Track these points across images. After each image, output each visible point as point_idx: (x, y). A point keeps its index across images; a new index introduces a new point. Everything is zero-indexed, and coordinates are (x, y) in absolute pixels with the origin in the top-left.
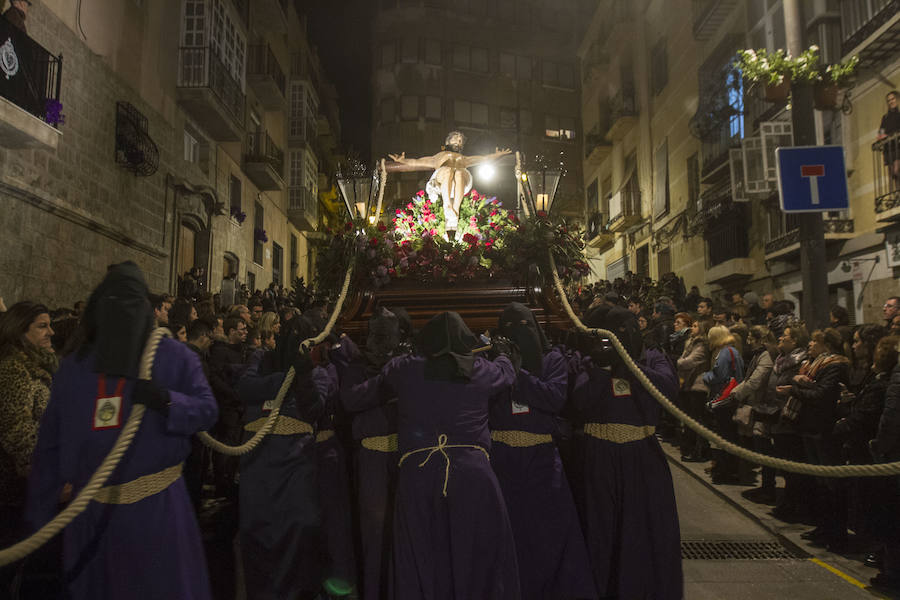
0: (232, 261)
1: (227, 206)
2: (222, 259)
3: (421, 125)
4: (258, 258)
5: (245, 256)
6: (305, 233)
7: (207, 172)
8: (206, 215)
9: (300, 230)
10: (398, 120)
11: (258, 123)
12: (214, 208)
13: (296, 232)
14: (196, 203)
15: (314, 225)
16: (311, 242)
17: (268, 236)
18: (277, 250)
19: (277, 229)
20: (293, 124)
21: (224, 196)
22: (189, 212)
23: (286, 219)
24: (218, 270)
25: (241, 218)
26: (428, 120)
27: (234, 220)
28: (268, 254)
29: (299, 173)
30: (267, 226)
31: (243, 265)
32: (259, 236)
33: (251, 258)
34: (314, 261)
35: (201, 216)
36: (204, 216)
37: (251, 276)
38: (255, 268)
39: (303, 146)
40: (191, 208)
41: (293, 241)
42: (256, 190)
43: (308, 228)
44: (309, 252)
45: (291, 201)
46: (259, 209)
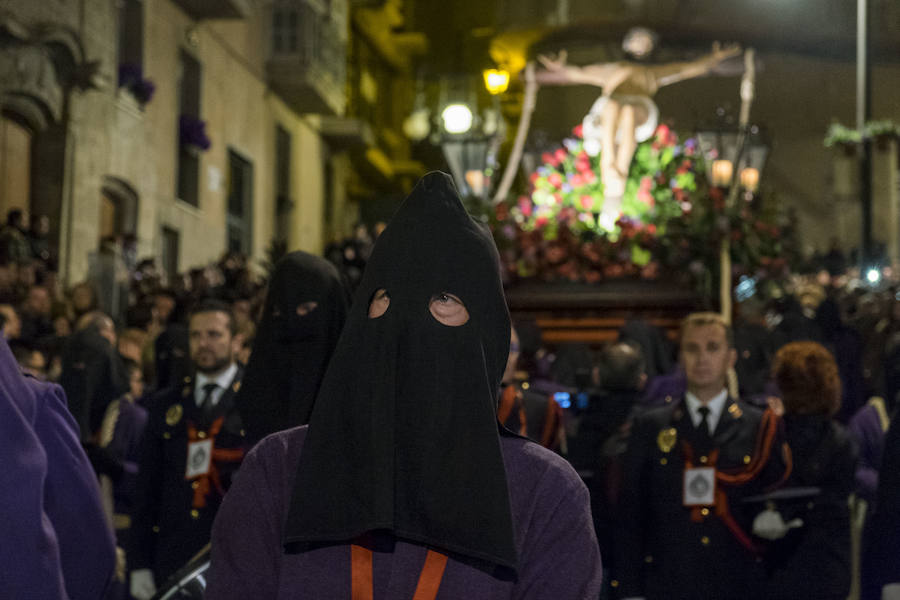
0: (121, 200)
1: (109, 68)
2: (98, 198)
4: (187, 187)
5: (153, 178)
6: (315, 120)
8: (57, 92)
12: (76, 75)
13: (290, 120)
14: (33, 61)
15: (337, 100)
16: (332, 144)
17: (213, 133)
18: (239, 169)
21: (102, 46)
22: (16, 86)
23: (260, 88)
24: (84, 227)
25: (143, 93)
27: (127, 99)
28: (213, 177)
30: (211, 111)
31: (148, 207)
32: (191, 135)
33: (170, 188)
34: (339, 192)
35: (44, 95)
36: (52, 93)
37: (171, 236)
38: (179, 215)
40: (23, 77)
41: (283, 145)
42: (183, 20)
43: (325, 110)
44: (328, 172)
45: (277, 44)
46: (191, 69)
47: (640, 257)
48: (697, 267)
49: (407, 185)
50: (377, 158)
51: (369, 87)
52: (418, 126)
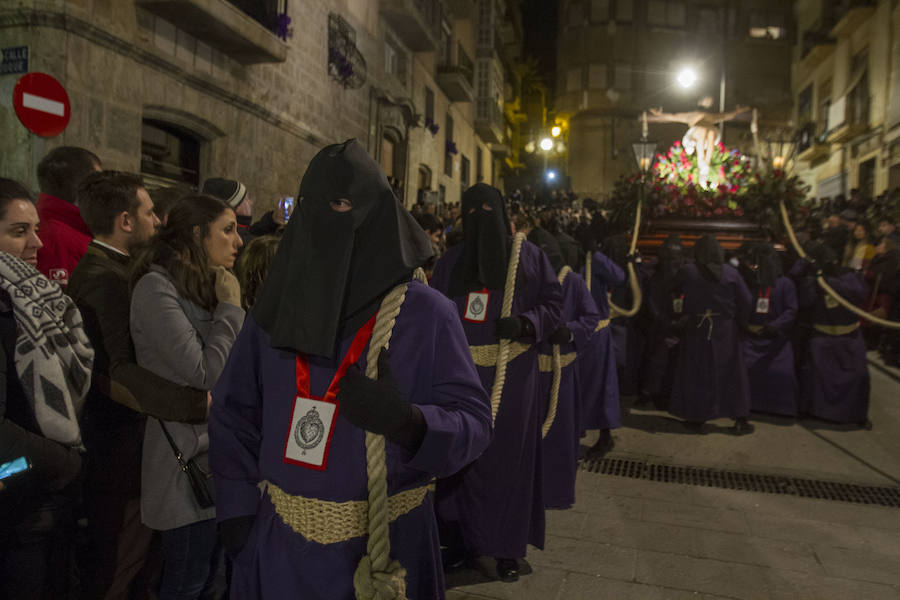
0: (426, 173)
1: (423, 118)
2: (417, 172)
3: (612, 29)
4: (448, 170)
5: (437, 168)
6: (489, 145)
7: (404, 84)
8: (404, 127)
9: (485, 141)
10: (586, 23)
11: (449, 32)
12: (411, 120)
13: (481, 144)
14: (396, 113)
15: (500, 137)
16: (495, 155)
17: (458, 147)
18: (465, 162)
19: (465, 141)
20: (481, 32)
21: (420, 108)
22: (389, 124)
23: (472, 131)
24: (413, 183)
25: (434, 130)
26: (619, 23)
27: (428, 132)
28: (457, 166)
29: (487, 84)
30: (456, 139)
31: (435, 177)
32: (450, 148)
33: (442, 170)
34: (497, 173)
35: (399, 128)
36: (402, 128)
37: (442, 188)
38: (446, 180)
39: (491, 55)
40: (392, 120)
41: (479, 154)
42: (447, 102)
43: (494, 140)
44: (493, 165)
45: (479, 113)
46: (449, 121)
47: (733, 205)
48: (769, 210)
49: (517, 172)
50: (508, 161)
51: (509, 133)
52: (530, 148)
